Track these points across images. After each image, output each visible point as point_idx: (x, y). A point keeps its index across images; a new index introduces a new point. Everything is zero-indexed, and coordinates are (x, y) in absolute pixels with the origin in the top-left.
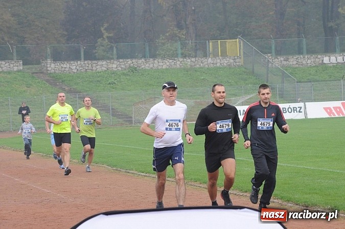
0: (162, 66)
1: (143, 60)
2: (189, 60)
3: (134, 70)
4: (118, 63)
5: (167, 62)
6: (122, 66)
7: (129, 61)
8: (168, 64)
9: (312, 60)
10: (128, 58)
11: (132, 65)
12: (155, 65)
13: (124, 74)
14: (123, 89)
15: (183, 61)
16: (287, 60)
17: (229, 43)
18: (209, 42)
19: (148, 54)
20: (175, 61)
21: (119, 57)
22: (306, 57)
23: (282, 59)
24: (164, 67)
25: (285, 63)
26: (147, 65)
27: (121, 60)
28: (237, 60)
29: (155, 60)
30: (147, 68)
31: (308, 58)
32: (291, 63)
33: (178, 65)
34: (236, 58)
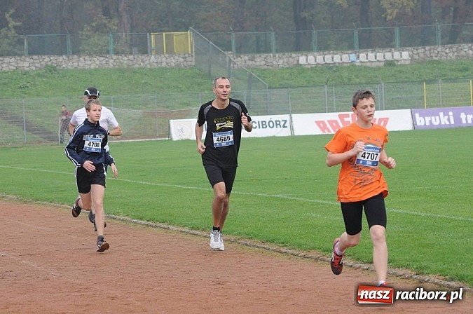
0: (90, 65)
1: (64, 57)
2: (125, 58)
3: (52, 70)
4: (31, 60)
5: (96, 59)
6: (37, 65)
7: (46, 59)
8: (98, 62)
9: (285, 60)
10: (44, 55)
11: (50, 63)
12: (81, 64)
13: (39, 75)
14: (38, 95)
15: (118, 59)
16: (252, 59)
17: (177, 36)
18: (150, 35)
19: (70, 50)
20: (107, 59)
21: (31, 53)
22: (277, 55)
23: (246, 58)
24: (92, 67)
25: (250, 63)
26: (70, 64)
27: (35, 57)
28: (188, 59)
29: (80, 57)
30: (69, 67)
31: (280, 58)
32: (258, 64)
33: (111, 65)
34: (187, 55)
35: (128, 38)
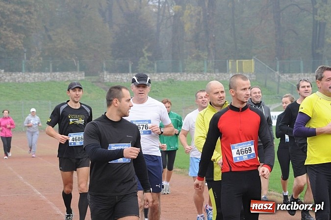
0: (194, 79)
1: (179, 74)
2: (215, 75)
3: (171, 81)
4: (159, 76)
5: (197, 75)
6: (163, 78)
7: (168, 75)
8: (198, 77)
9: (311, 77)
10: (167, 72)
11: (170, 77)
12: (188, 78)
13: (164, 84)
14: (163, 96)
15: (210, 75)
16: (291, 77)
17: (245, 62)
18: (229, 61)
19: (181, 70)
20: (204, 75)
21: (159, 71)
22: (306, 74)
23: (288, 76)
24: (195, 80)
25: (290, 79)
26: (182, 78)
27: (161, 73)
28: (252, 76)
29: (187, 74)
30: (182, 80)
31: (308, 76)
32: (294, 79)
33: (206, 79)
34: (251, 74)
35: (214, 64)
